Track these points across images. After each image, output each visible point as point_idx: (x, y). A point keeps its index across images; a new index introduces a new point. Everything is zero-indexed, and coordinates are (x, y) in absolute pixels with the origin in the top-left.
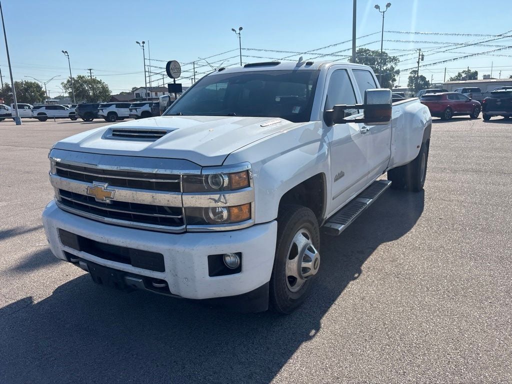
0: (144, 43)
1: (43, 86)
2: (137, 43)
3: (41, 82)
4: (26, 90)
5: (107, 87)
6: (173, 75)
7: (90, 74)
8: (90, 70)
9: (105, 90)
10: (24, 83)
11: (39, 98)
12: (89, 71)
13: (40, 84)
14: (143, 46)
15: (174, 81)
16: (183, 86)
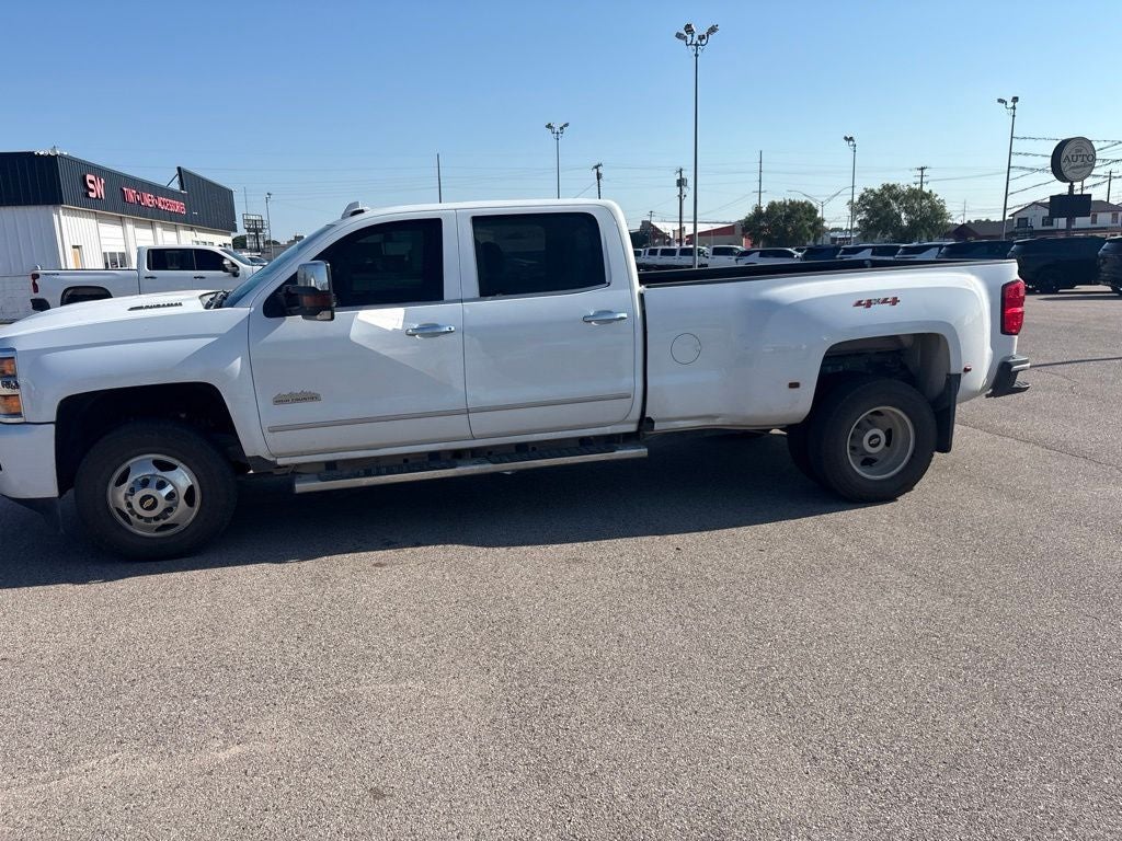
0: (1015, 99)
1: (820, 208)
2: (1001, 101)
3: (816, 201)
4: (788, 217)
5: (942, 206)
6: (1068, 174)
7: (919, 180)
8: (922, 169)
9: (937, 212)
10: (788, 203)
11: (809, 231)
12: (919, 173)
13: (814, 205)
14: (1014, 108)
15: (1071, 187)
16: (1093, 199)
